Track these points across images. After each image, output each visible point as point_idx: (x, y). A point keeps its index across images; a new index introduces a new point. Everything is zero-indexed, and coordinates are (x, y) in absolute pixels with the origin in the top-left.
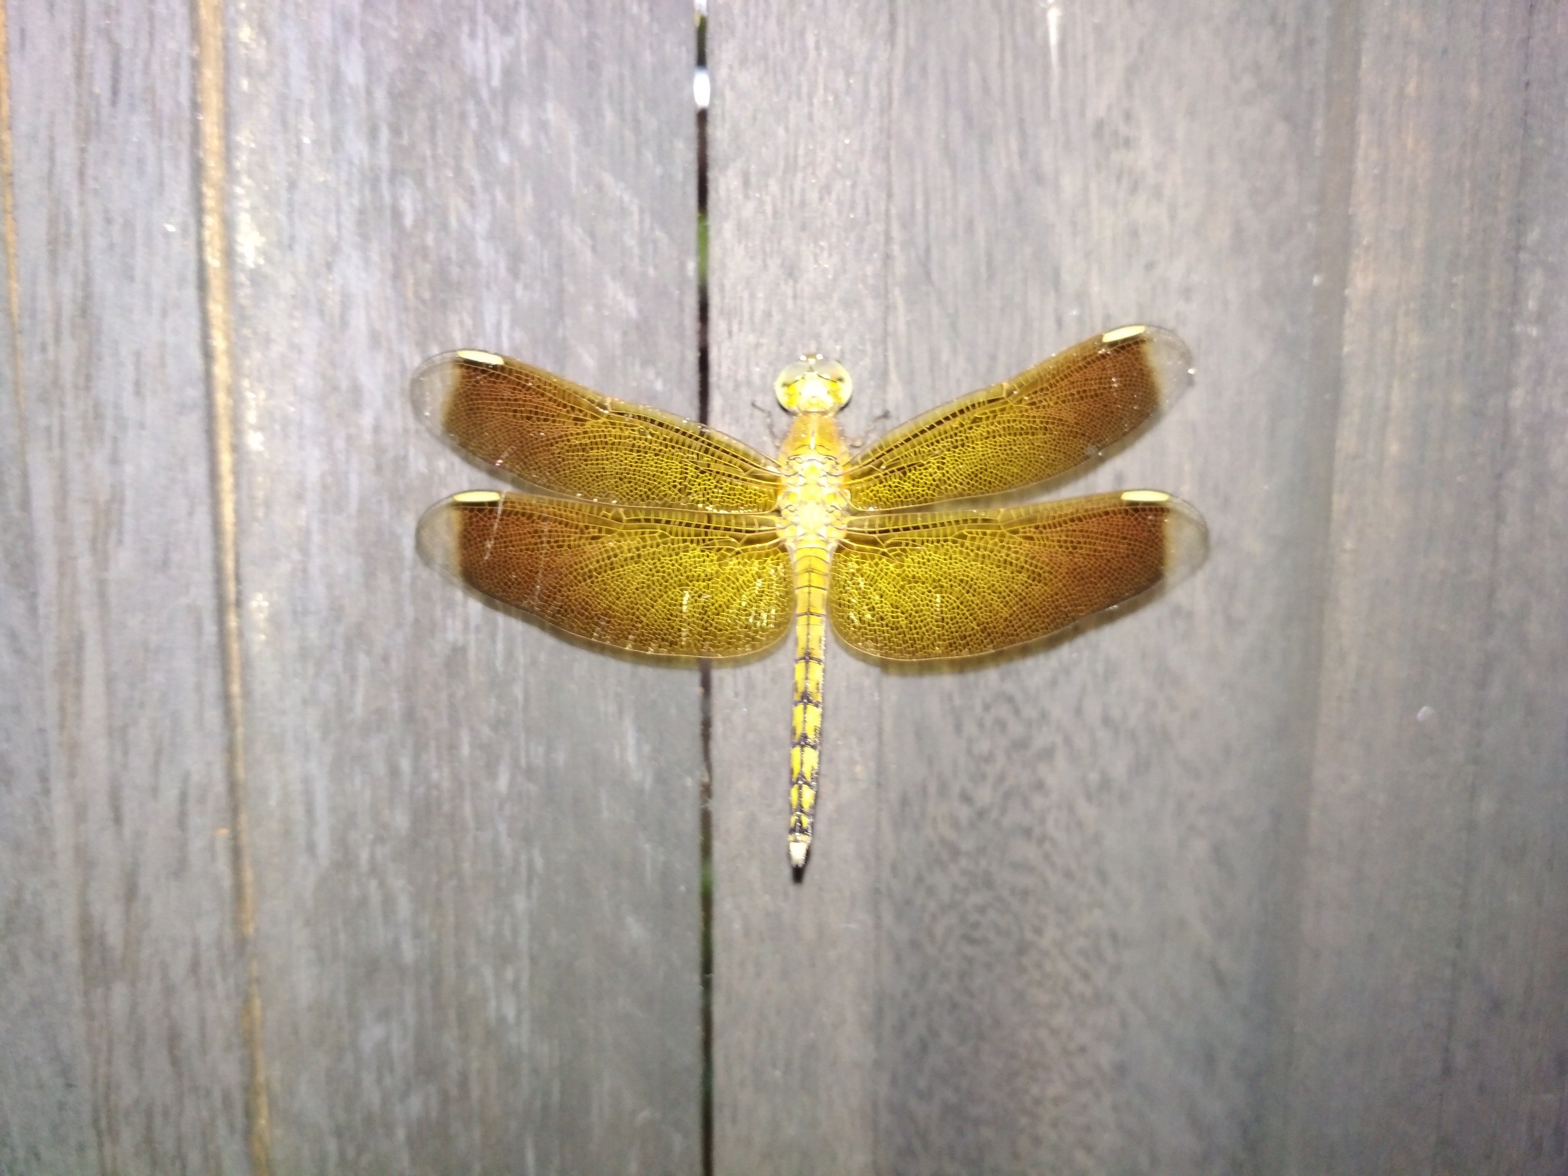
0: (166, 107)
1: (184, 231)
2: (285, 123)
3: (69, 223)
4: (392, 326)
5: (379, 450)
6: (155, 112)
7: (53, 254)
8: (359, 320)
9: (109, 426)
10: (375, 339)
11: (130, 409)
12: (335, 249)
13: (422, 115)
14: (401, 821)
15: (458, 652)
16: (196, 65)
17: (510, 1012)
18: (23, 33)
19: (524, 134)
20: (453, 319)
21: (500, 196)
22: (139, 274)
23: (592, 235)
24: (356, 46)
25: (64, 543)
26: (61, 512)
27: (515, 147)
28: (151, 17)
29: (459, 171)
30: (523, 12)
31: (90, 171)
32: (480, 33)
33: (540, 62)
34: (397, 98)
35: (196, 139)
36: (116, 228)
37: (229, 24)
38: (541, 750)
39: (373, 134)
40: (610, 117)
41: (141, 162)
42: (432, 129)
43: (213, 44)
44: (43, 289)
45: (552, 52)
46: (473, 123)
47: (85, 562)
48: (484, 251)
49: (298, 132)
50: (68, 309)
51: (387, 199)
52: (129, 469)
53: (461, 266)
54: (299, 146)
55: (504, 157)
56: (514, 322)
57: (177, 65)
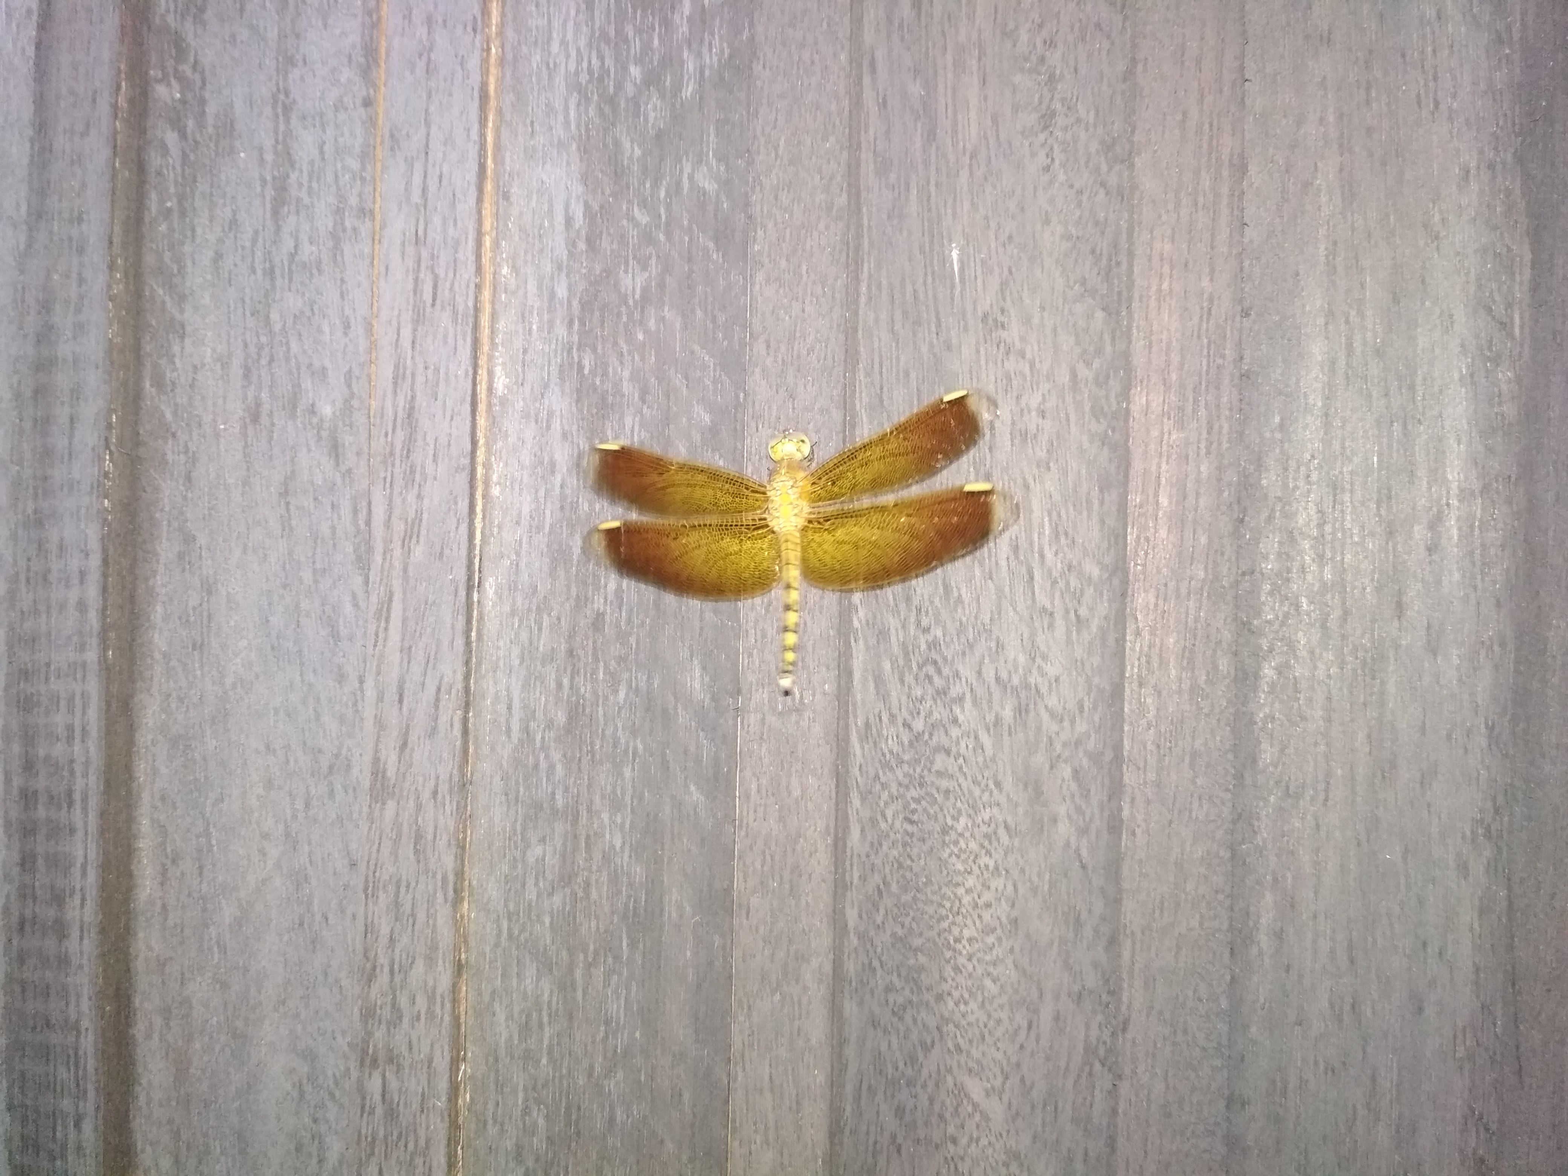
0: (461, 308)
1: (467, 374)
2: (523, 317)
3: (405, 368)
4: (575, 427)
5: (563, 497)
6: (455, 312)
7: (395, 384)
8: (556, 425)
9: (418, 477)
10: (565, 436)
11: (430, 469)
12: (546, 386)
13: (597, 314)
14: (561, 718)
15: (600, 616)
16: (478, 287)
17: (618, 844)
18: (387, 268)
19: (652, 324)
20: (608, 424)
21: (637, 358)
22: (440, 397)
23: (687, 378)
24: (563, 276)
25: (387, 541)
26: (388, 524)
27: (646, 332)
28: (455, 261)
29: (615, 344)
30: (654, 259)
31: (418, 341)
32: (630, 271)
33: (662, 286)
34: (583, 305)
35: (476, 327)
36: (430, 371)
37: (497, 266)
38: (645, 678)
39: (571, 324)
40: (699, 313)
41: (445, 337)
42: (603, 322)
43: (488, 277)
44: (389, 404)
45: (668, 279)
46: (625, 319)
47: (398, 552)
48: (626, 387)
49: (531, 324)
50: (400, 414)
51: (576, 359)
52: (426, 501)
53: (614, 396)
54: (530, 330)
55: (640, 337)
56: (641, 425)
57: (468, 286)
